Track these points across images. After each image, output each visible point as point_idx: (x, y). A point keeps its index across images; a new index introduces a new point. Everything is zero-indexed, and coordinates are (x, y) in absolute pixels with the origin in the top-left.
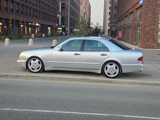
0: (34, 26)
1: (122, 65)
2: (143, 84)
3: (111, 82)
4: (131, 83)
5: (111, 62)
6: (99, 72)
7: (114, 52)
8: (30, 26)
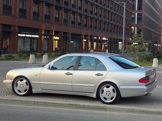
0: (100, 40)
1: (120, 87)
2: (143, 112)
3: (105, 109)
4: (129, 111)
5: (108, 84)
6: (94, 96)
7: (111, 71)
8: (96, 41)
